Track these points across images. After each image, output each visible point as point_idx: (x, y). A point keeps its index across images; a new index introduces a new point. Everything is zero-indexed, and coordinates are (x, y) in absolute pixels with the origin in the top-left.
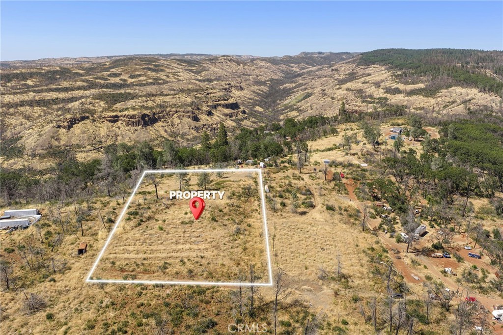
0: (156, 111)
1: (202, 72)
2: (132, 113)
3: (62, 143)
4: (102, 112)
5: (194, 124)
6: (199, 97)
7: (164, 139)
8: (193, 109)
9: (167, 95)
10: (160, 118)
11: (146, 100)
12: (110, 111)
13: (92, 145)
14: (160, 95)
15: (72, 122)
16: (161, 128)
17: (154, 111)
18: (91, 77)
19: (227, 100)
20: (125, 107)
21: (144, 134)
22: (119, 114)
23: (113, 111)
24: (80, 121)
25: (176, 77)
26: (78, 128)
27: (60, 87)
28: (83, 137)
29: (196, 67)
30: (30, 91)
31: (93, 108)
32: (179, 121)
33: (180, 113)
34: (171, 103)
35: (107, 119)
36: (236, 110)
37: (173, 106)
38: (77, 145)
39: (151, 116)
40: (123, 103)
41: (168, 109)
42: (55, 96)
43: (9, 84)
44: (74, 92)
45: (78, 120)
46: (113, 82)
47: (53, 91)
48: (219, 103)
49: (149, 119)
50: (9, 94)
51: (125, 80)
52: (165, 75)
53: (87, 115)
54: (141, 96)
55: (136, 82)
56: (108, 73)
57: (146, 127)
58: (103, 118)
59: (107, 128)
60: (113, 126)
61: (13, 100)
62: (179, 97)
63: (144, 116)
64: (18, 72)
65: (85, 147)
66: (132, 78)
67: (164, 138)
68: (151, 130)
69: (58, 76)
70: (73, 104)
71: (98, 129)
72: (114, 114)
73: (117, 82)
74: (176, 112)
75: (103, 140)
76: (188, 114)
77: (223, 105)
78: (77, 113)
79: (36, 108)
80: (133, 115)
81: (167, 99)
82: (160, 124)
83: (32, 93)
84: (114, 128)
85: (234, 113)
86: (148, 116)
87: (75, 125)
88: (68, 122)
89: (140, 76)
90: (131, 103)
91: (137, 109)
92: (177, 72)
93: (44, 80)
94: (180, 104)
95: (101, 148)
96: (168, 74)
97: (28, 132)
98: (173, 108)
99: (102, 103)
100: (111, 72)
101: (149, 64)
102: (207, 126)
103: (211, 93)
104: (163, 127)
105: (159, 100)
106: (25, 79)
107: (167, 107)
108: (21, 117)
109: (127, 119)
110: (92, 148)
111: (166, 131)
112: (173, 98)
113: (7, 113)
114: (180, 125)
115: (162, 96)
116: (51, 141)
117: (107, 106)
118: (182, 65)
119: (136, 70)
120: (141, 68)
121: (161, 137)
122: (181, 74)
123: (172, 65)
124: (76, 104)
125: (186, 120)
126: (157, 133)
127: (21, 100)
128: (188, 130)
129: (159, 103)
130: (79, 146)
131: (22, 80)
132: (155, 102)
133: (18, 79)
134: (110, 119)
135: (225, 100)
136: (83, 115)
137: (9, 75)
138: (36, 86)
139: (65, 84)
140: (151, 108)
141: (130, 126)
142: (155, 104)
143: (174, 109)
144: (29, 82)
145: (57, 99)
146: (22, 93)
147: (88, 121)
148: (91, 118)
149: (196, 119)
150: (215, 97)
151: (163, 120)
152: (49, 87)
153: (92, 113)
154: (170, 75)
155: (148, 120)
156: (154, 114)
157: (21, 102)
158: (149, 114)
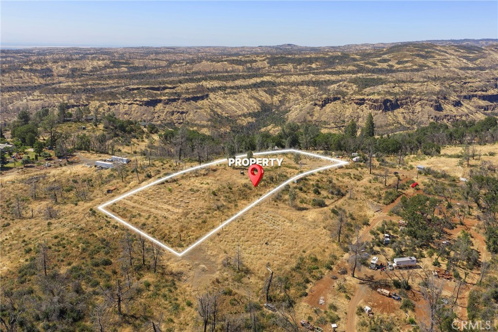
0: (400, 98)
1: (478, 59)
2: (376, 97)
3: (315, 118)
4: (352, 94)
5: (434, 113)
6: (454, 86)
7: (399, 125)
8: (439, 98)
9: (416, 82)
10: (402, 104)
11: (394, 86)
12: (360, 94)
13: (335, 123)
14: (409, 82)
15: (326, 102)
16: (400, 114)
17: (398, 97)
18: (363, 62)
19: (486, 91)
20: (372, 91)
21: (382, 118)
22: (366, 97)
23: (362, 94)
24: (332, 101)
25: (444, 64)
26: (329, 107)
27: (334, 70)
28: (331, 115)
29: (475, 53)
30: (310, 73)
31: (346, 90)
32: (420, 109)
33: (424, 101)
34: (417, 91)
35: (355, 101)
36: (495, 103)
37: (418, 94)
38: (325, 121)
39: (393, 102)
40: (373, 87)
41: (413, 97)
42: (328, 78)
43: (298, 67)
44: (344, 75)
45: (331, 100)
46: (380, 67)
47: (328, 74)
48: (475, 93)
49: (390, 105)
50: (295, 75)
51: (392, 66)
52: (433, 62)
53: (339, 96)
54: (390, 82)
55: (401, 68)
56: (379, 59)
57: (386, 112)
58: (352, 100)
59: (353, 110)
60: (358, 108)
61: (297, 80)
62: (427, 85)
63: (386, 101)
64: (308, 56)
65: (329, 124)
66: (399, 64)
67: (401, 124)
68: (390, 115)
69: (337, 61)
70: (332, 86)
71: (345, 110)
72: (361, 97)
73: (384, 67)
74: (420, 100)
75: (346, 120)
76: (432, 103)
77: (479, 96)
78: (331, 94)
79: (311, 87)
80: (376, 100)
81: (415, 86)
82: (401, 110)
83: (312, 75)
84: (358, 110)
85: (491, 105)
86: (391, 101)
87: (328, 105)
88: (322, 102)
89: (407, 62)
90: (379, 88)
91: (382, 94)
92: (446, 59)
93: (325, 64)
94: (425, 92)
95: (343, 127)
96: (436, 61)
97: (296, 107)
98: (418, 95)
99: (354, 87)
100: (381, 58)
101: (421, 51)
102: (449, 117)
103: (469, 83)
104: (403, 113)
105: (406, 87)
106: (311, 63)
107: (412, 94)
108: (298, 94)
109: (371, 103)
110: (335, 126)
111: (404, 117)
112: (421, 86)
113: (290, 91)
114: (420, 113)
115: (411, 83)
116: (306, 116)
117: (357, 89)
118: (459, 51)
119: (405, 57)
120: (411, 55)
121: (398, 123)
122: (451, 61)
123: (449, 51)
124: (334, 86)
125: (428, 108)
126: (395, 119)
127: (302, 80)
128: (427, 119)
129: (406, 90)
130: (325, 123)
131: (309, 64)
132: (402, 89)
133: (306, 62)
134: (357, 101)
135: (483, 91)
136: (336, 96)
137: (301, 59)
138: (317, 69)
139: (339, 68)
140: (396, 94)
141: (372, 109)
142: (401, 90)
143: (418, 97)
144: (314, 66)
145: (329, 80)
146: (305, 74)
147: (339, 101)
148: (342, 99)
149: (439, 108)
150: (472, 87)
151: (405, 106)
152: (325, 70)
153: (344, 94)
154: (439, 62)
155: (388, 106)
156: (397, 100)
157: (302, 81)
158: (392, 100)
